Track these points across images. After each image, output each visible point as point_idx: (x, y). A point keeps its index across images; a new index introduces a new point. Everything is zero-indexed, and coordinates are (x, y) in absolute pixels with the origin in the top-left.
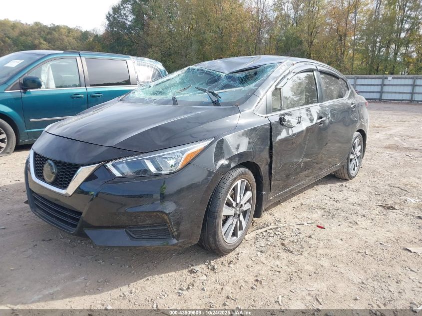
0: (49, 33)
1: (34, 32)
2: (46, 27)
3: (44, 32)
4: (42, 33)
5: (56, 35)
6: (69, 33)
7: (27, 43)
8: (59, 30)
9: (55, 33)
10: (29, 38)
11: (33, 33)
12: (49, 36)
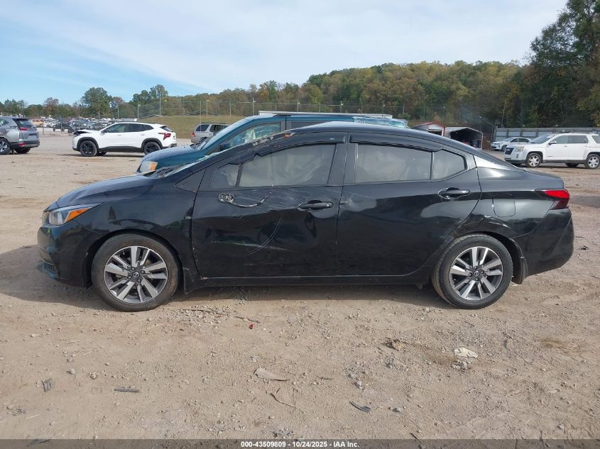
0: (473, 74)
1: (453, 74)
2: (470, 66)
3: (465, 73)
4: (463, 75)
5: (480, 75)
6: (499, 71)
7: (441, 90)
8: (486, 69)
9: (479, 73)
10: (446, 83)
11: (451, 76)
12: (471, 79)
